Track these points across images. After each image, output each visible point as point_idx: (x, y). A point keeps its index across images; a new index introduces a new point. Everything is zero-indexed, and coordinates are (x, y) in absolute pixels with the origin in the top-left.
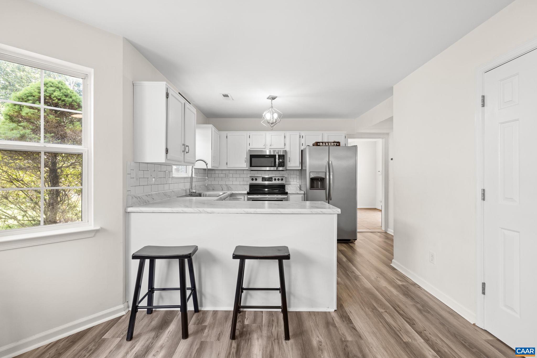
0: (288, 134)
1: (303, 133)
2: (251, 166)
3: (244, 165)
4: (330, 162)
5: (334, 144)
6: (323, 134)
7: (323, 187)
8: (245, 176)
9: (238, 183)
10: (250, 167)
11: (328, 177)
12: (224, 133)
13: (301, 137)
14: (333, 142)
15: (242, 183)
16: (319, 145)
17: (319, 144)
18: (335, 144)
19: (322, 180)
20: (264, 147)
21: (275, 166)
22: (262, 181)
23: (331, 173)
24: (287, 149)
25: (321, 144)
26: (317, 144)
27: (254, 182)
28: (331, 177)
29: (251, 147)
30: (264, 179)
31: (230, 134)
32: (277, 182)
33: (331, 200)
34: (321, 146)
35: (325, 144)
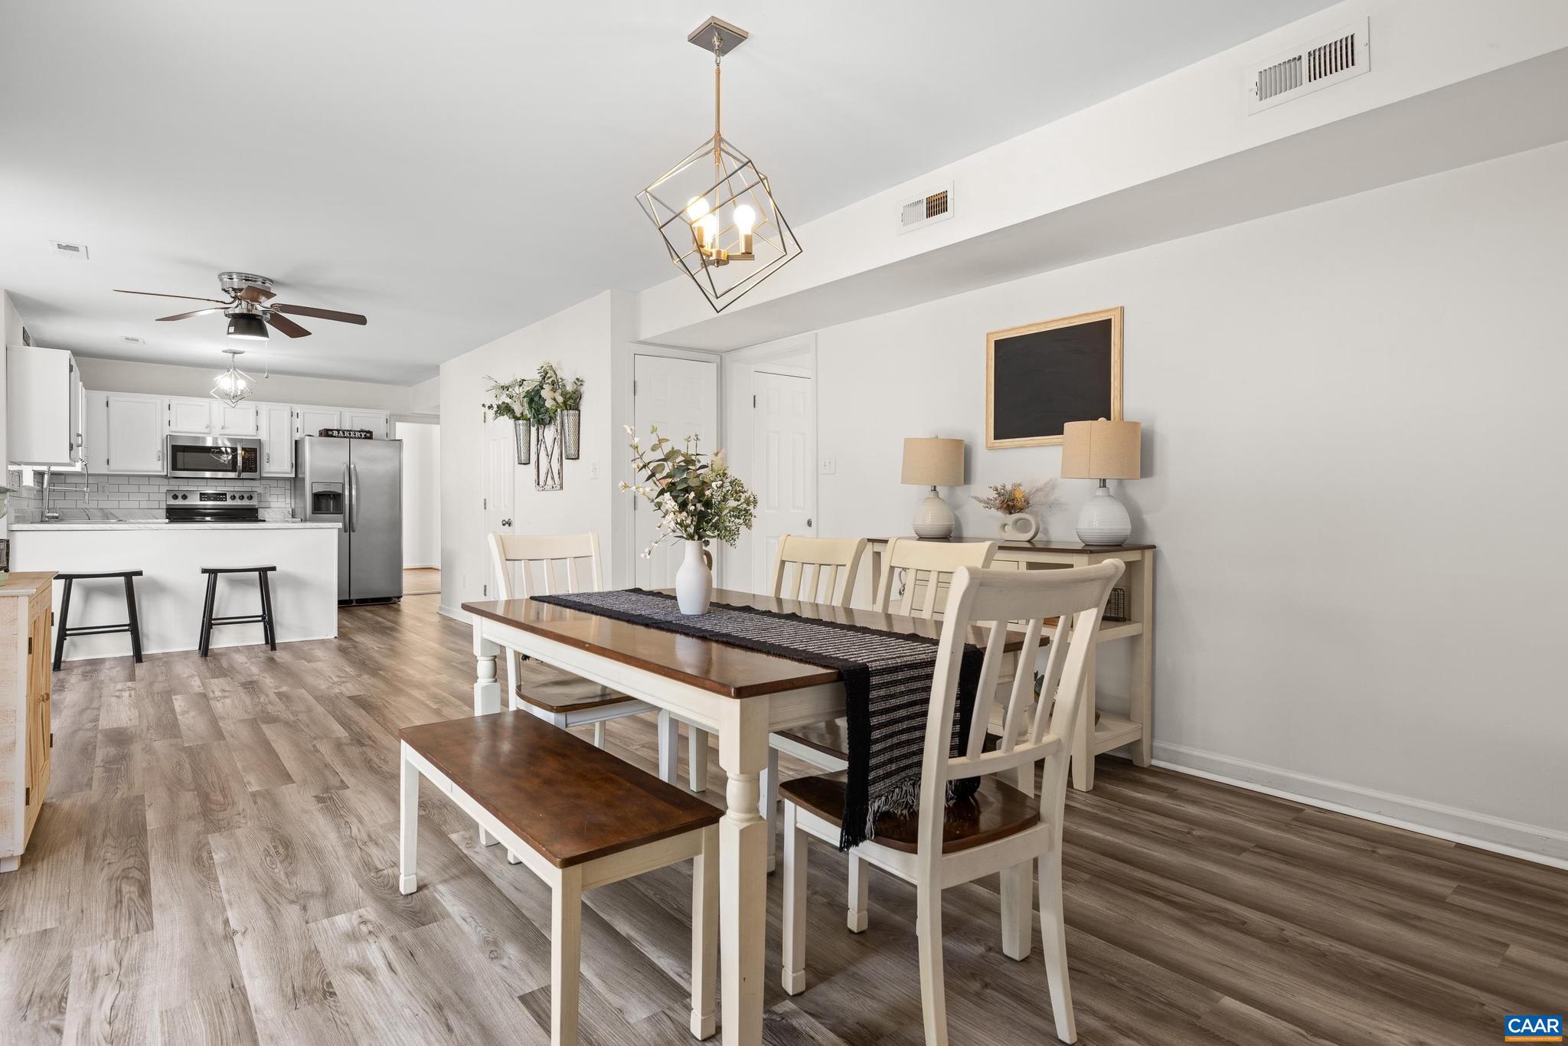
0: (264, 407)
1: (297, 409)
2: (175, 468)
3: (156, 465)
4: (352, 466)
5: (361, 435)
6: (341, 413)
7: (339, 510)
8: (155, 489)
9: (135, 505)
10: (173, 470)
11: (347, 493)
12: (101, 396)
13: (295, 415)
14: (359, 432)
15: (144, 505)
16: (332, 436)
17: (330, 433)
18: (363, 434)
19: (337, 497)
20: (207, 431)
21: (234, 470)
22: (201, 500)
23: (354, 486)
24: (263, 436)
25: (335, 433)
26: (326, 433)
27: (180, 502)
28: (354, 493)
29: (173, 428)
30: (204, 496)
31: (115, 398)
32: (238, 503)
33: (354, 531)
34: (335, 437)
35: (344, 434)
